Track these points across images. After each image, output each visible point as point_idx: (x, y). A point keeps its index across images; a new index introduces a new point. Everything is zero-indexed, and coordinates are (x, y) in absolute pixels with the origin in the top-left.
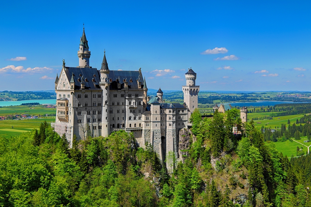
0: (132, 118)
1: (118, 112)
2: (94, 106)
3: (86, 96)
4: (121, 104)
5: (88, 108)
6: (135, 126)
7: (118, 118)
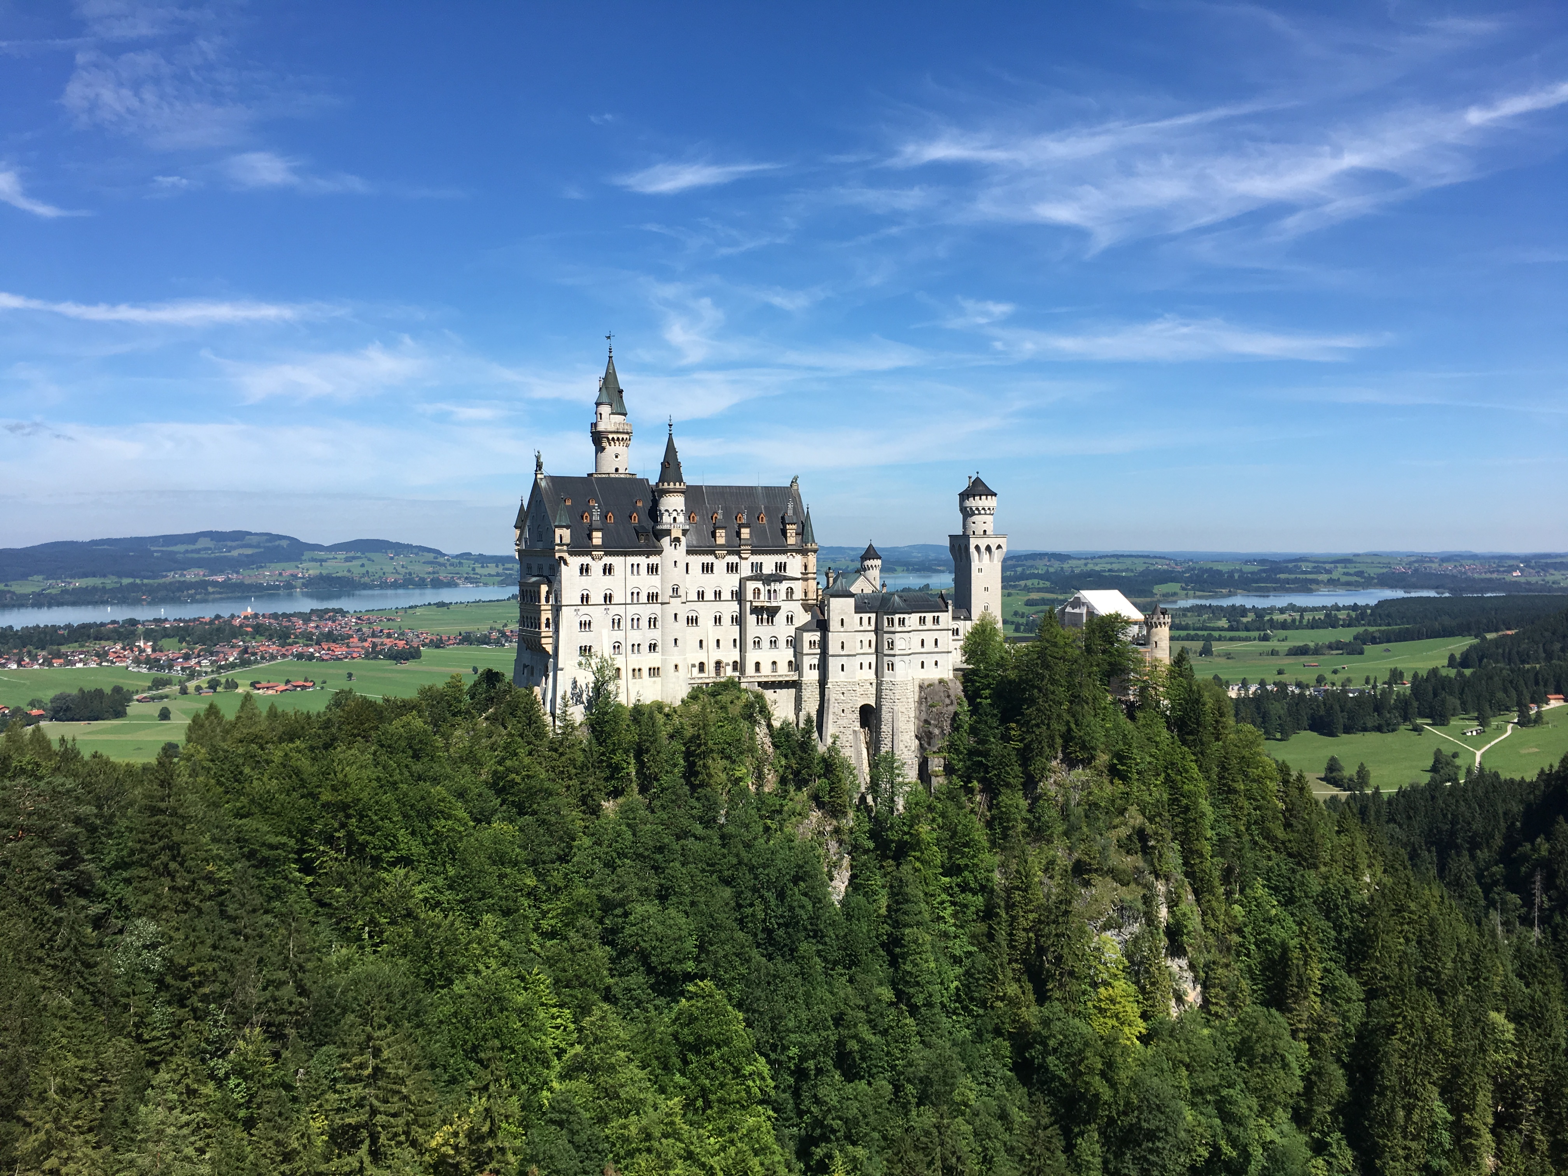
0: (765, 644)
1: (718, 620)
2: (635, 601)
3: (608, 570)
4: (726, 595)
5: (614, 610)
6: (774, 670)
7: (718, 641)
